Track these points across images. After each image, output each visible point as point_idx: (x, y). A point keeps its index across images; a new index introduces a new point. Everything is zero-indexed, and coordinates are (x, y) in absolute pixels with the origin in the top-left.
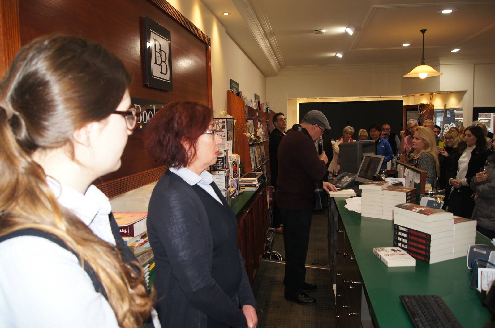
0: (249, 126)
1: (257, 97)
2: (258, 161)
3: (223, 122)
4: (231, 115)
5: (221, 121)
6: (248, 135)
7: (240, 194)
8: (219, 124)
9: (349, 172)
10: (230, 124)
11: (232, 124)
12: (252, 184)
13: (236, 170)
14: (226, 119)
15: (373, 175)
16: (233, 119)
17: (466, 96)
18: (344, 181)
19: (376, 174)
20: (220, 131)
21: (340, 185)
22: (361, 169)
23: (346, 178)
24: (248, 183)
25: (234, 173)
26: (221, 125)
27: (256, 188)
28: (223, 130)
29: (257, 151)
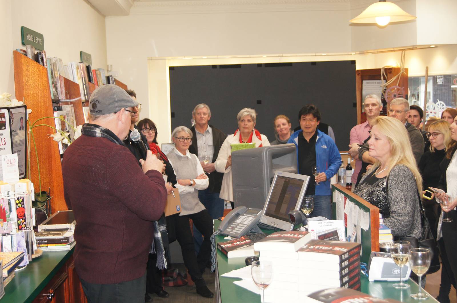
0: (65, 118)
1: (85, 58)
4: (22, 101)
7: (35, 260)
9: (248, 207)
10: (16, 119)
11: (22, 118)
12: (61, 237)
13: (22, 214)
14: (8, 109)
15: (290, 213)
16: (23, 109)
18: (240, 223)
19: (296, 211)
21: (232, 231)
22: (270, 200)
23: (244, 217)
24: (54, 235)
25: (19, 222)
27: (70, 244)
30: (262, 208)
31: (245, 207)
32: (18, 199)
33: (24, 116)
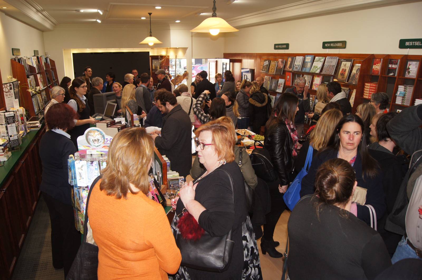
0: (31, 81)
1: (36, 52)
2: (40, 105)
3: (10, 85)
4: (16, 79)
5: (8, 85)
6: (30, 90)
7: (28, 133)
8: (8, 87)
10: (15, 86)
11: (17, 85)
12: (35, 125)
13: (23, 119)
14: (12, 83)
16: (17, 81)
17: (188, 51)
20: (9, 92)
22: (106, 111)
24: (33, 125)
25: (22, 121)
26: (9, 88)
27: (39, 128)
28: (10, 91)
29: (39, 98)
30: (103, 114)
31: (98, 114)
32: (21, 114)
33: (18, 84)
